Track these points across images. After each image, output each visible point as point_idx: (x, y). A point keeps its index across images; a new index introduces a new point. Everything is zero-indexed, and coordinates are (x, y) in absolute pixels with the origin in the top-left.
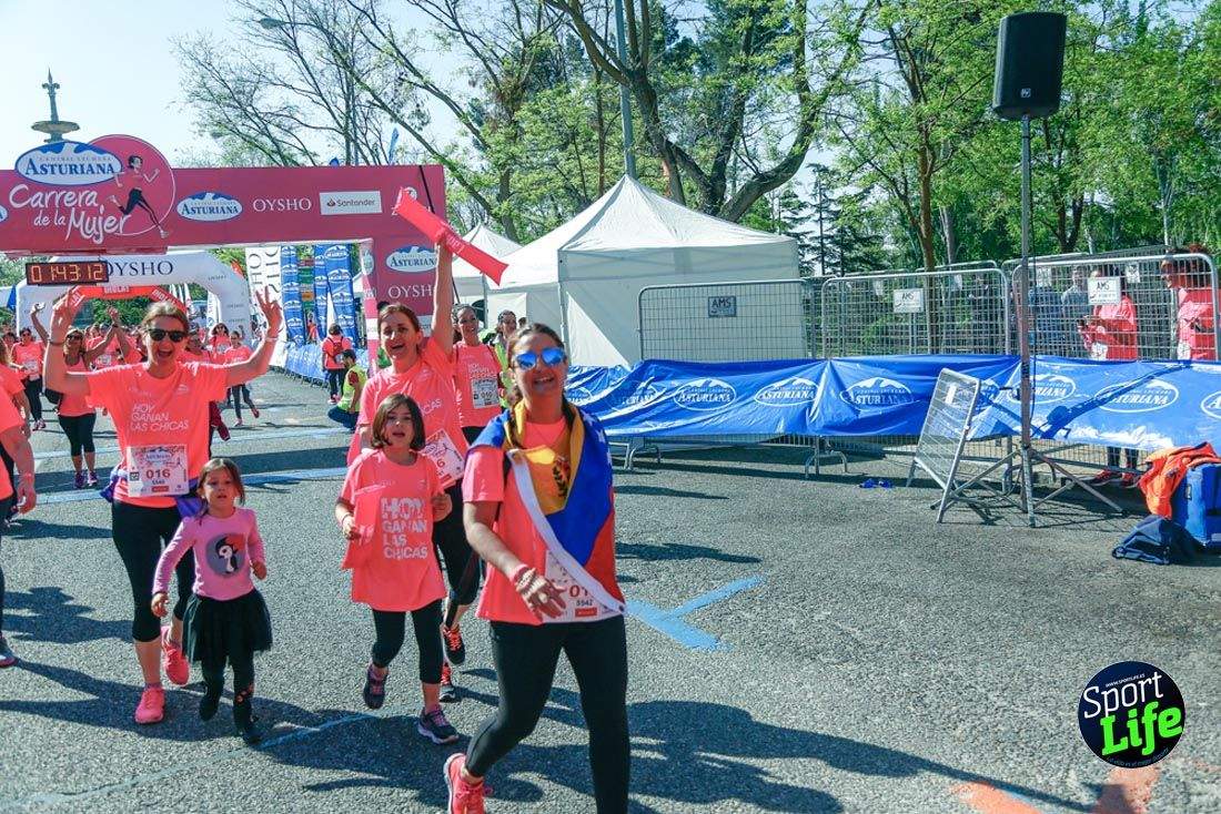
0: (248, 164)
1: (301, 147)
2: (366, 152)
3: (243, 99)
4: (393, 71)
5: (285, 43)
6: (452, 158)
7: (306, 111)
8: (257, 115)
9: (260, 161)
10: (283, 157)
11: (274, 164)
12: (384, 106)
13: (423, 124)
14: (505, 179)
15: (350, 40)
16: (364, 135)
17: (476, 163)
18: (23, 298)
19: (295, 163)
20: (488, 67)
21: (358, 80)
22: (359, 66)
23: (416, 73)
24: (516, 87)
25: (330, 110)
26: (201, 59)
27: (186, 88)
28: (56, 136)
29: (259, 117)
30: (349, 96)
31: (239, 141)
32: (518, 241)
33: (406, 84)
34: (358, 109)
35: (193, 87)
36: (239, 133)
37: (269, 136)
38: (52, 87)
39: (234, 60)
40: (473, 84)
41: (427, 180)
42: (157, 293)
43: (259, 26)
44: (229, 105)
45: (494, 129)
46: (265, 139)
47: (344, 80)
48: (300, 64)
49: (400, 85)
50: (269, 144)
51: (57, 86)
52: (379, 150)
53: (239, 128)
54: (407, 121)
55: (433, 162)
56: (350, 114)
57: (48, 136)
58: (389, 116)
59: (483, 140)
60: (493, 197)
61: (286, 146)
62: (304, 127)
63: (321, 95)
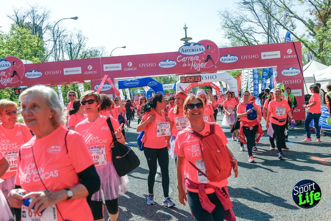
0: (238, 46)
1: (254, 39)
2: (274, 39)
3: (237, 26)
4: (284, 13)
5: (250, 8)
6: (303, 39)
7: (256, 28)
8: (241, 31)
9: (241, 44)
10: (248, 43)
11: (246, 45)
12: (281, 24)
13: (294, 28)
14: (321, 45)
15: (270, 5)
16: (274, 34)
17: (311, 40)
18: (178, 86)
19: (252, 44)
20: (316, 8)
21: (273, 17)
22: (273, 13)
23: (292, 13)
24: (326, 14)
25: (263, 27)
26: (226, 16)
27: (221, 25)
28: (186, 42)
29: (242, 31)
30: (269, 23)
31: (236, 39)
32: (325, 64)
33: (288, 17)
34: (272, 26)
35: (223, 24)
36: (236, 37)
37: (245, 37)
38: (185, 28)
39: (235, 15)
40: (311, 14)
41: (295, 46)
42: (211, 84)
43: (242, 4)
44: (233, 29)
45: (319, 28)
46: (243, 38)
47: (268, 18)
48: (254, 14)
49: (287, 17)
50: (245, 39)
51: (187, 28)
52: (278, 38)
53: (236, 35)
54: (289, 29)
55: (297, 41)
56: (269, 27)
57: (184, 42)
58: (283, 27)
59: (314, 33)
60: (317, 51)
61: (250, 39)
62: (255, 33)
63: (260, 23)
